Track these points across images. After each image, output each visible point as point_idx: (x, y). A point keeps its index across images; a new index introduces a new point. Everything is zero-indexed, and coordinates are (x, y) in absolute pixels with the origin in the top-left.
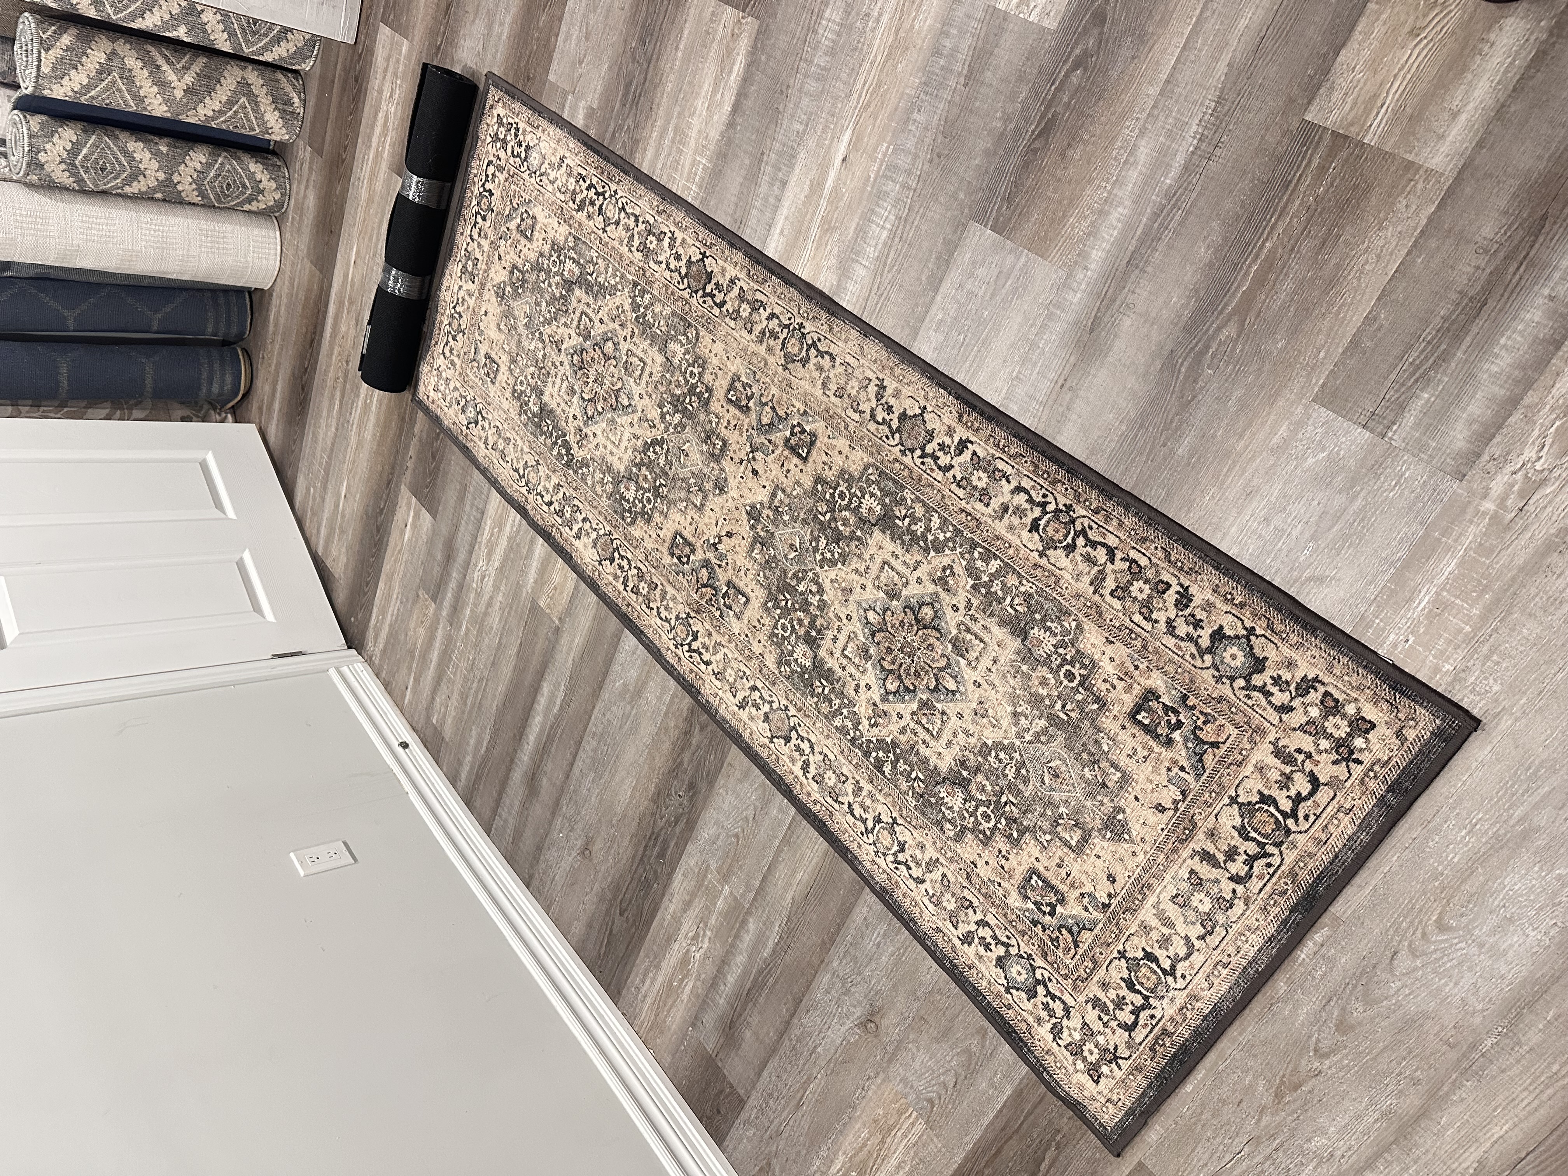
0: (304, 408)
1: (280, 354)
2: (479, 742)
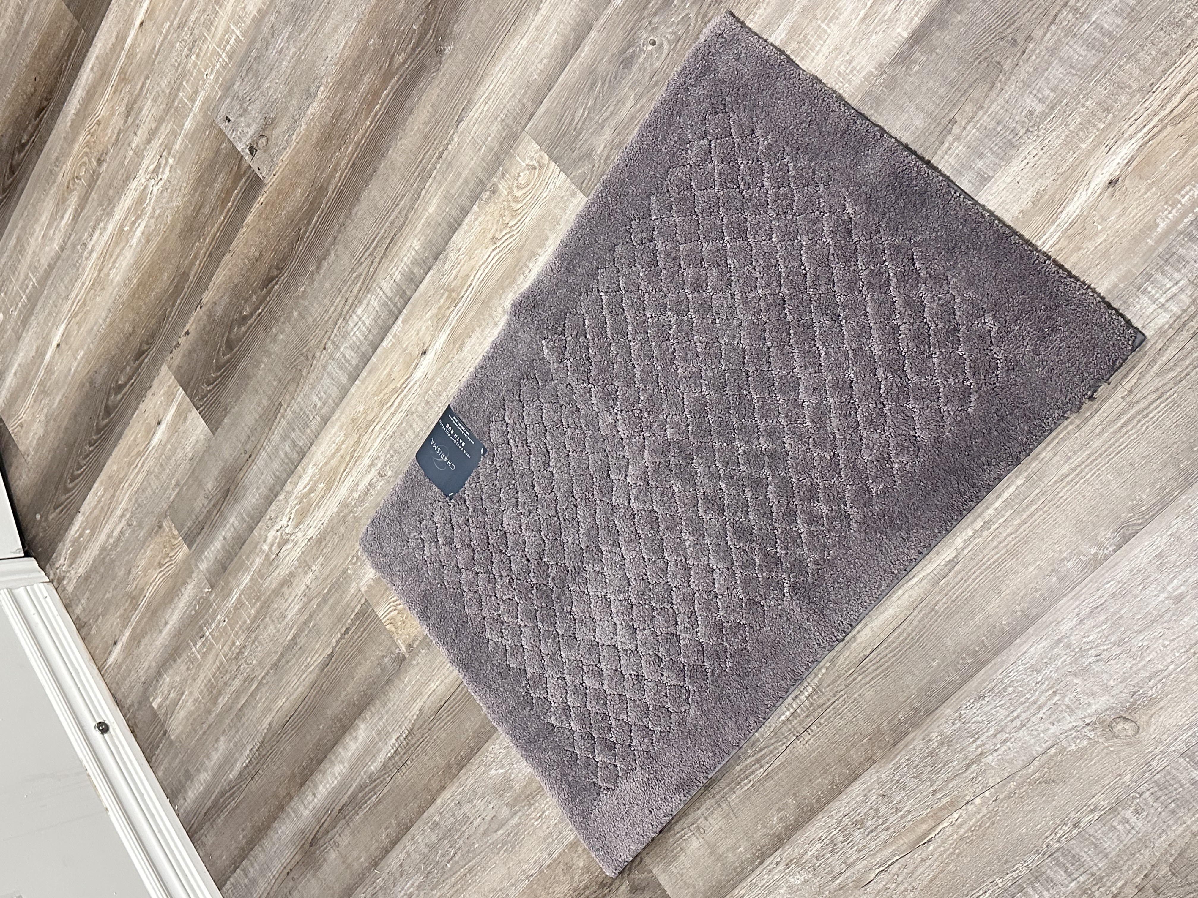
2: (229, 760)
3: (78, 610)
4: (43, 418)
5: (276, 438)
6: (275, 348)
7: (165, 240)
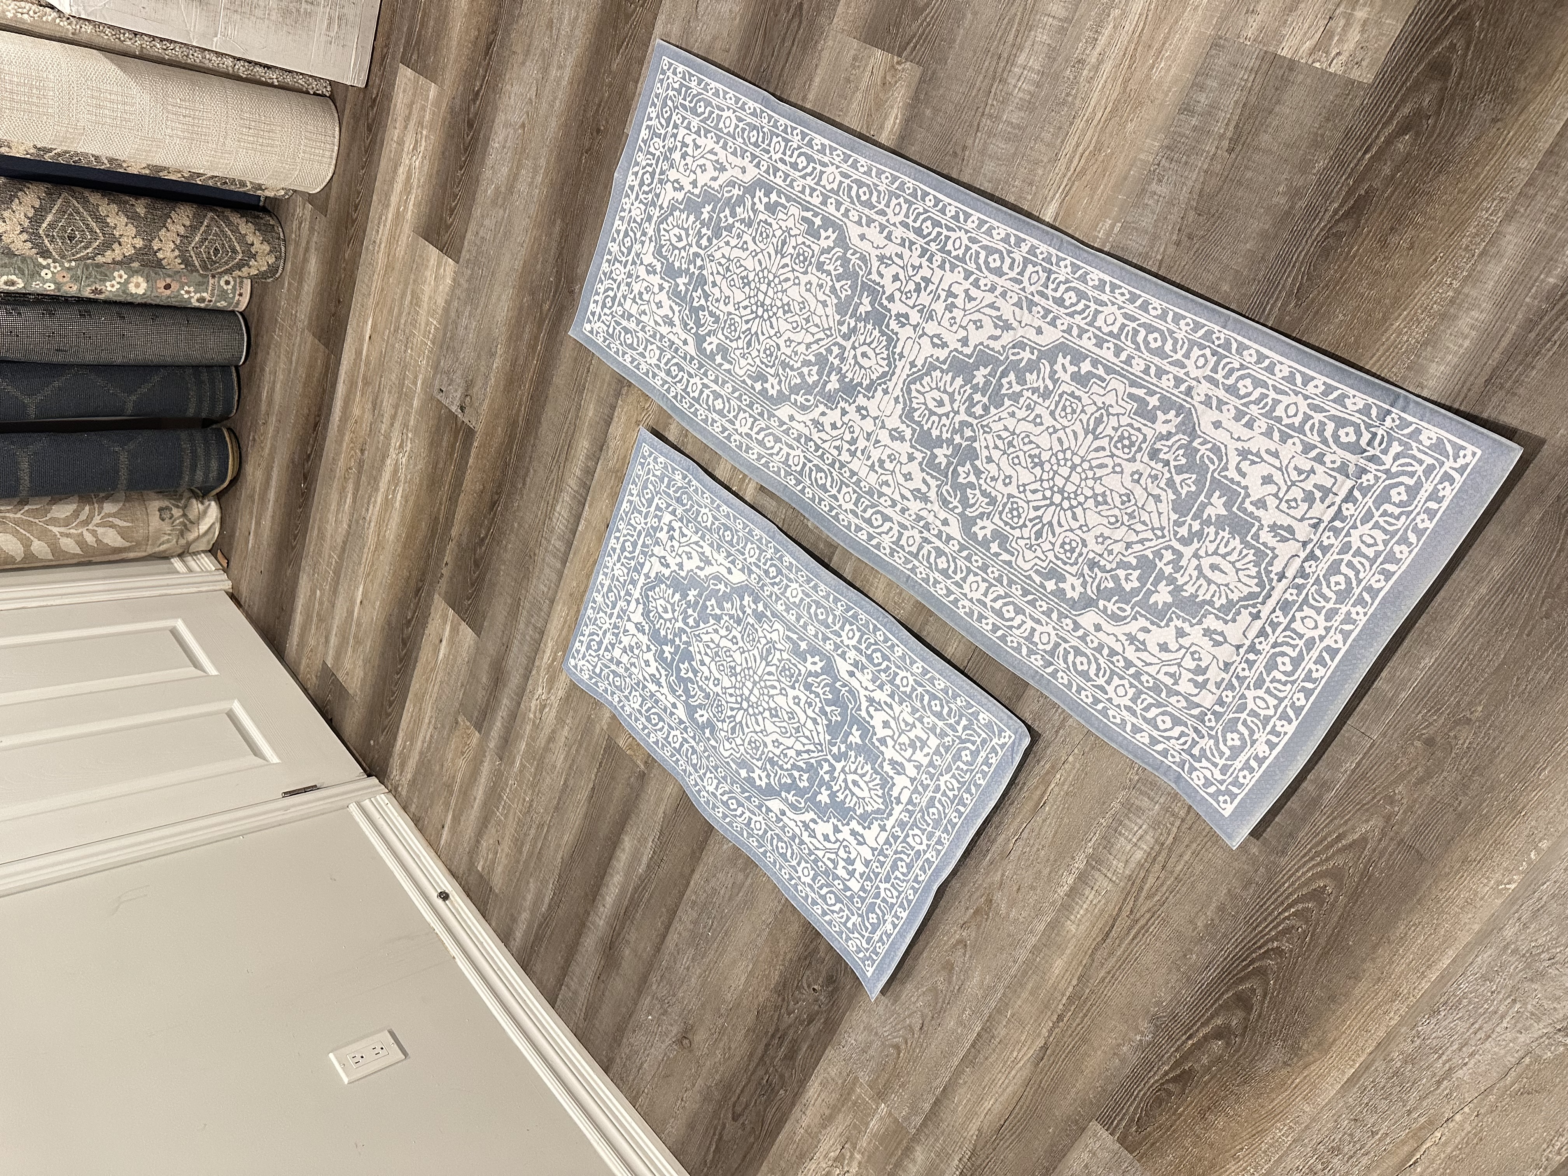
0: (307, 499)
1: (275, 437)
2: (539, 897)
3: (413, 808)
4: (361, 663)
5: (522, 626)
6: (507, 556)
7: (418, 497)
